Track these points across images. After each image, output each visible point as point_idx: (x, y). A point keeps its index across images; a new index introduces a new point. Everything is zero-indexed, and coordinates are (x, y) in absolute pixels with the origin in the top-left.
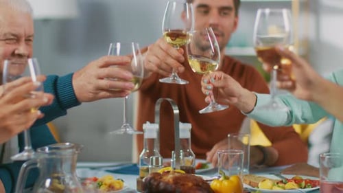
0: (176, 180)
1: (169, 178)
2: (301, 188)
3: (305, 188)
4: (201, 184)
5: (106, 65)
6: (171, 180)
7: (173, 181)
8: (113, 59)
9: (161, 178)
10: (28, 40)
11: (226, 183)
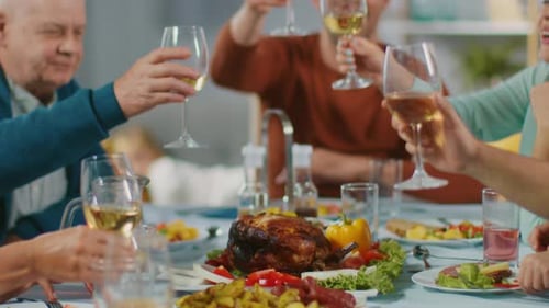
0: (272, 225)
1: (263, 222)
2: (467, 237)
3: (473, 237)
4: (308, 230)
5: (160, 60)
6: (265, 225)
7: (268, 225)
8: (168, 52)
9: (251, 222)
10: (77, 32)
11: (346, 229)
